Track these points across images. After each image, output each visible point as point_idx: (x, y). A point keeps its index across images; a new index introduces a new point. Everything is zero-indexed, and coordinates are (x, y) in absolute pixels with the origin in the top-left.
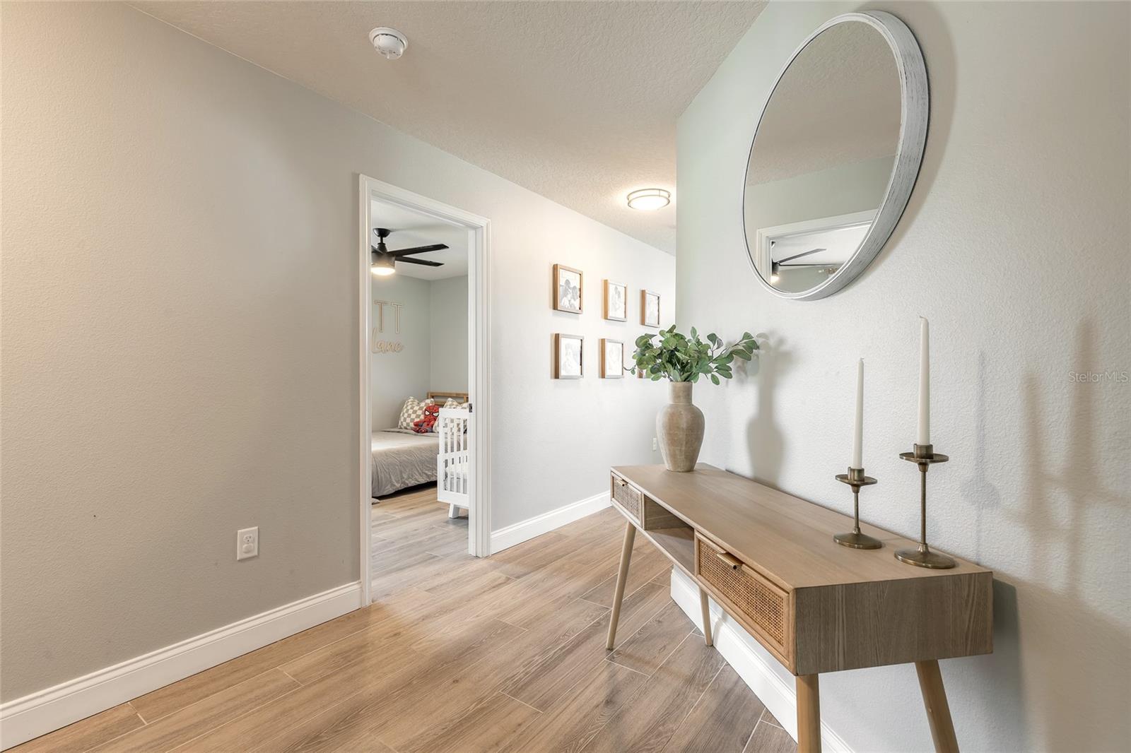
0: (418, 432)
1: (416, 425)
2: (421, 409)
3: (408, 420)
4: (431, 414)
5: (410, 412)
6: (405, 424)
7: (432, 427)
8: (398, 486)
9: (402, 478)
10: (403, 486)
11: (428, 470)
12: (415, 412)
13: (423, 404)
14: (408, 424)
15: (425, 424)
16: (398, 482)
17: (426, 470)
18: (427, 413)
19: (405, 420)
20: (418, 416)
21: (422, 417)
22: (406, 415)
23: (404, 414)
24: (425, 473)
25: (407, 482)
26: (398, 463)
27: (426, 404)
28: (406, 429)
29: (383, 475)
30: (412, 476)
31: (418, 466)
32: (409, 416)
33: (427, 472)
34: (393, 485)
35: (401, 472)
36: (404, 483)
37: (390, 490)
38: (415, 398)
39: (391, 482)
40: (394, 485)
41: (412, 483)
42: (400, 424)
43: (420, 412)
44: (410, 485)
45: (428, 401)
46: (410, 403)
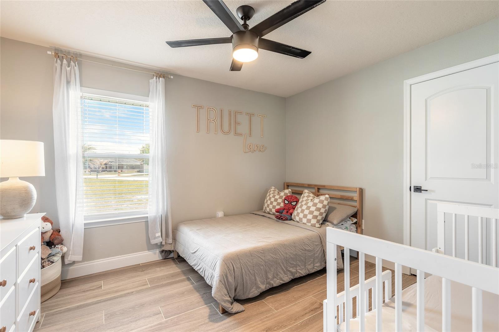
0: (279, 219)
1: (277, 211)
2: (281, 197)
3: (271, 207)
4: (290, 203)
5: (273, 199)
6: (268, 209)
7: (291, 215)
8: (263, 287)
9: (267, 278)
10: (268, 287)
11: (293, 267)
12: (276, 200)
13: (282, 194)
14: (271, 210)
15: (285, 212)
16: (263, 283)
17: (290, 267)
18: (286, 202)
19: (268, 206)
20: (279, 204)
21: (282, 205)
22: (269, 202)
23: (267, 201)
24: (289, 271)
25: (272, 282)
26: (263, 263)
27: (285, 194)
28: (269, 214)
29: (248, 278)
30: (277, 275)
31: (283, 263)
32: (272, 203)
33: (291, 269)
34: (258, 287)
35: (266, 273)
36: (269, 283)
37: (254, 293)
38: (276, 188)
39: (256, 284)
40: (260, 288)
41: (276, 283)
42: (264, 208)
43: (280, 201)
44: (275, 285)
45: (287, 191)
46: (272, 192)
